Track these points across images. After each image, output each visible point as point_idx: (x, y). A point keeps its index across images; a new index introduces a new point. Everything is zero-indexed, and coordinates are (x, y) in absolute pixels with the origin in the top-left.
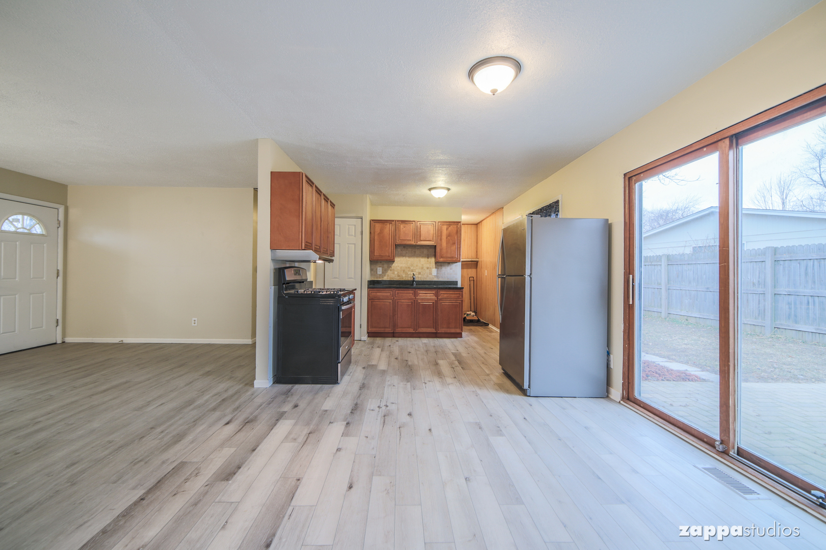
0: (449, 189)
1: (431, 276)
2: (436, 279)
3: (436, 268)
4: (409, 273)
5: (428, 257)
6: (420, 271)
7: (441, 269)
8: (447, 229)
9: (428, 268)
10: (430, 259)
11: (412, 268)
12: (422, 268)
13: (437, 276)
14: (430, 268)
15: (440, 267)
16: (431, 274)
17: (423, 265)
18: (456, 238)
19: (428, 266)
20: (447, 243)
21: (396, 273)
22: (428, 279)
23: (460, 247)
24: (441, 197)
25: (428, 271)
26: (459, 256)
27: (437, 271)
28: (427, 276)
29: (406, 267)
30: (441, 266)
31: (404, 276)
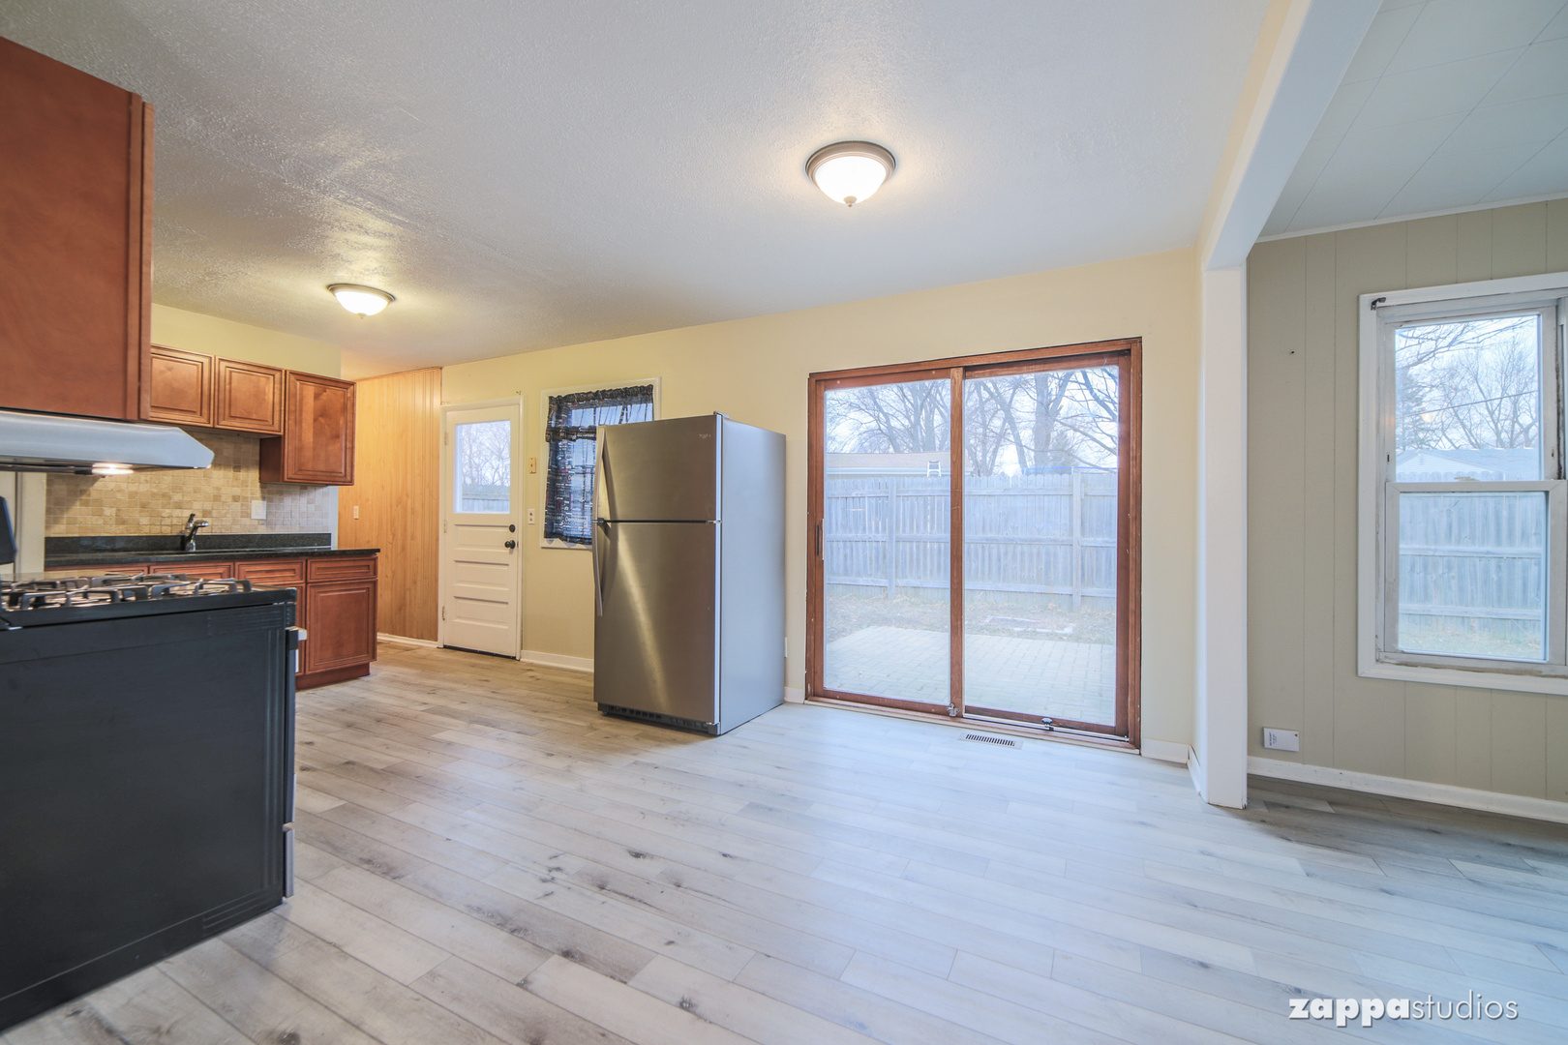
0: (391, 298)
1: (246, 521)
2: (263, 530)
3: (264, 498)
4: (166, 512)
5: (237, 468)
6: (208, 506)
7: (281, 500)
8: (317, 396)
9: (236, 499)
10: (242, 474)
11: (177, 497)
12: (217, 498)
13: (267, 522)
14: (246, 498)
15: (276, 498)
16: (248, 515)
17: (218, 489)
18: (341, 422)
19: (237, 491)
20: (315, 434)
21: (109, 512)
22: (237, 530)
23: (353, 448)
24: (368, 314)
25: (237, 506)
26: (348, 469)
27: (268, 507)
28: (235, 522)
29: (153, 495)
30: (281, 493)
31: (144, 521)
